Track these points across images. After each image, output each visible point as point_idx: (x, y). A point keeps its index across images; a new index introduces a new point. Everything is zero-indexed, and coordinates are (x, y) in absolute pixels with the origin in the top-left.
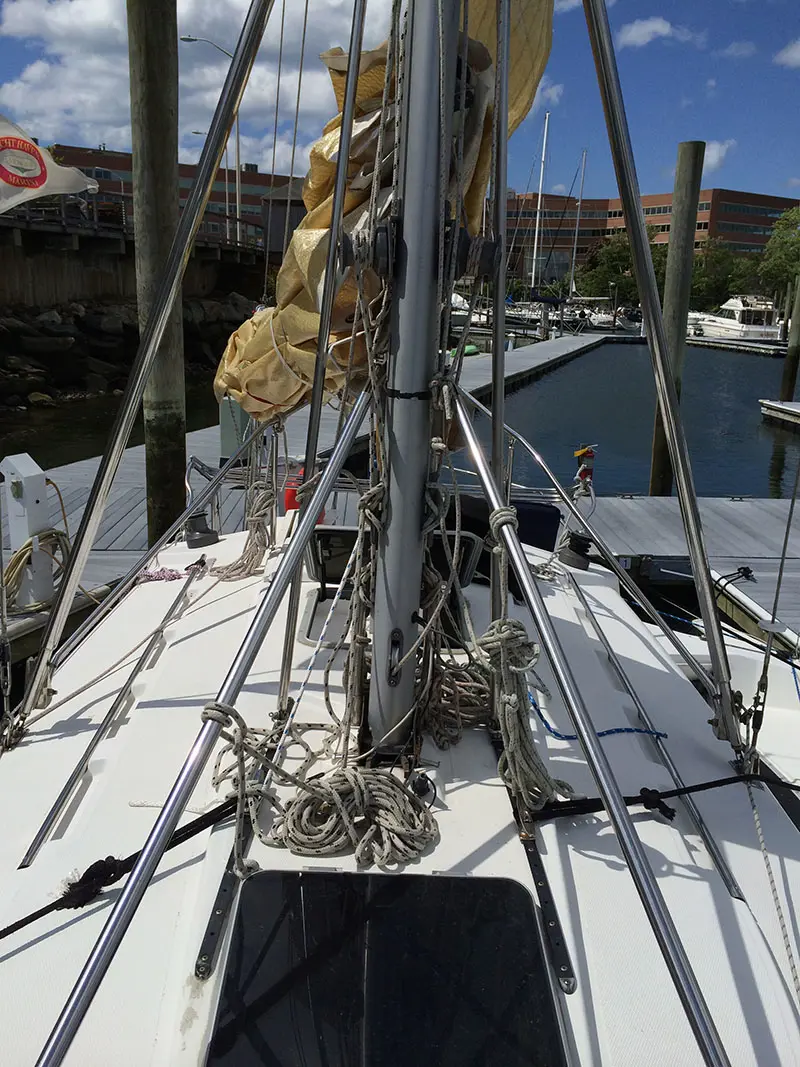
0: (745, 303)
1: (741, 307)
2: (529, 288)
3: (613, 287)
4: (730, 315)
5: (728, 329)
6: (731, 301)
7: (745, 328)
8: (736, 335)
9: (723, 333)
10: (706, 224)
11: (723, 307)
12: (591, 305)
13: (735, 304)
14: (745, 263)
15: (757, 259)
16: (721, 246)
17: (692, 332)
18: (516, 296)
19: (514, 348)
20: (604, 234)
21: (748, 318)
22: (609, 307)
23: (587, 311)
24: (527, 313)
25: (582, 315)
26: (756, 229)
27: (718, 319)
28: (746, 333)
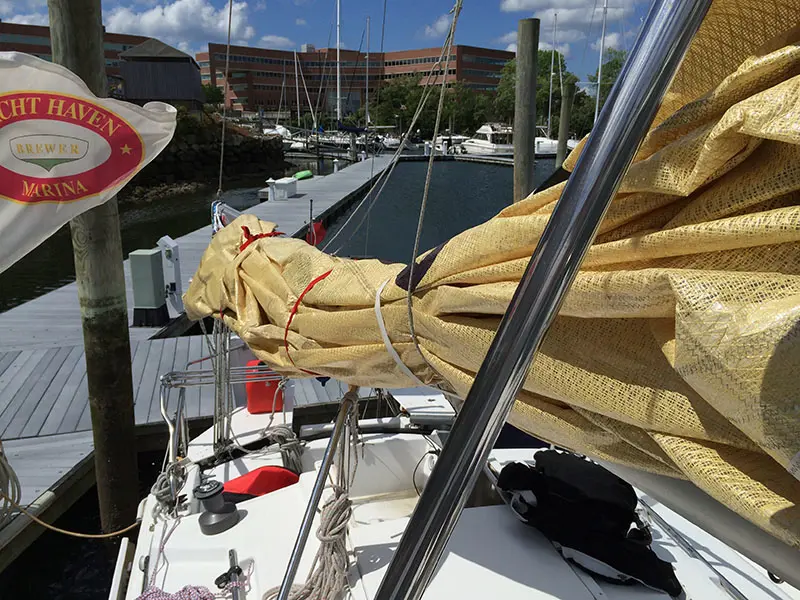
0: (494, 129)
1: (491, 132)
2: (335, 121)
3: (398, 119)
4: (484, 137)
5: (483, 148)
6: (483, 127)
7: (495, 146)
8: (490, 152)
9: (480, 150)
10: (454, 71)
11: (478, 131)
12: (381, 132)
13: (486, 129)
14: (483, 98)
15: (492, 96)
16: (465, 87)
17: (460, 151)
18: (325, 126)
19: (339, 170)
20: (383, 78)
21: (495, 139)
22: (395, 133)
23: (380, 137)
24: (338, 140)
25: (377, 140)
26: (488, 73)
27: (475, 140)
28: (496, 150)
